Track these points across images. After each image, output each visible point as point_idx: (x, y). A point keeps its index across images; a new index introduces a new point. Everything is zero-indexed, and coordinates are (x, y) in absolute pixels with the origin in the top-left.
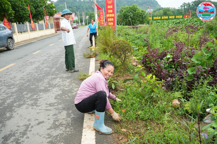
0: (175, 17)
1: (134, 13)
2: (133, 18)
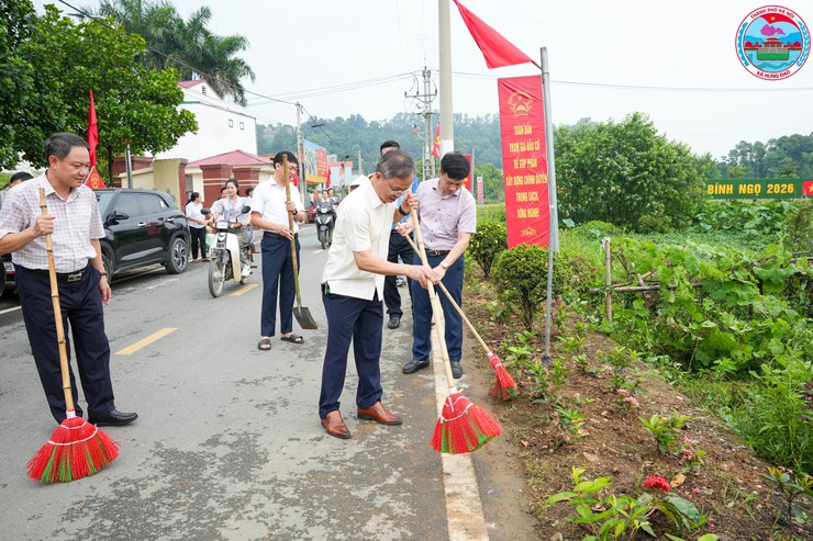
0: (764, 189)
1: (641, 160)
2: (634, 182)
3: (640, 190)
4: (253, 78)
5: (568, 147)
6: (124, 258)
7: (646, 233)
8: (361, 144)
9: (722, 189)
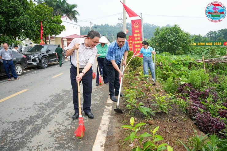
0: (213, 44)
1: (177, 36)
2: (175, 42)
3: (176, 44)
4: (79, 15)
5: (159, 33)
6: (50, 60)
7: (177, 55)
8: (108, 31)
9: (202, 44)
